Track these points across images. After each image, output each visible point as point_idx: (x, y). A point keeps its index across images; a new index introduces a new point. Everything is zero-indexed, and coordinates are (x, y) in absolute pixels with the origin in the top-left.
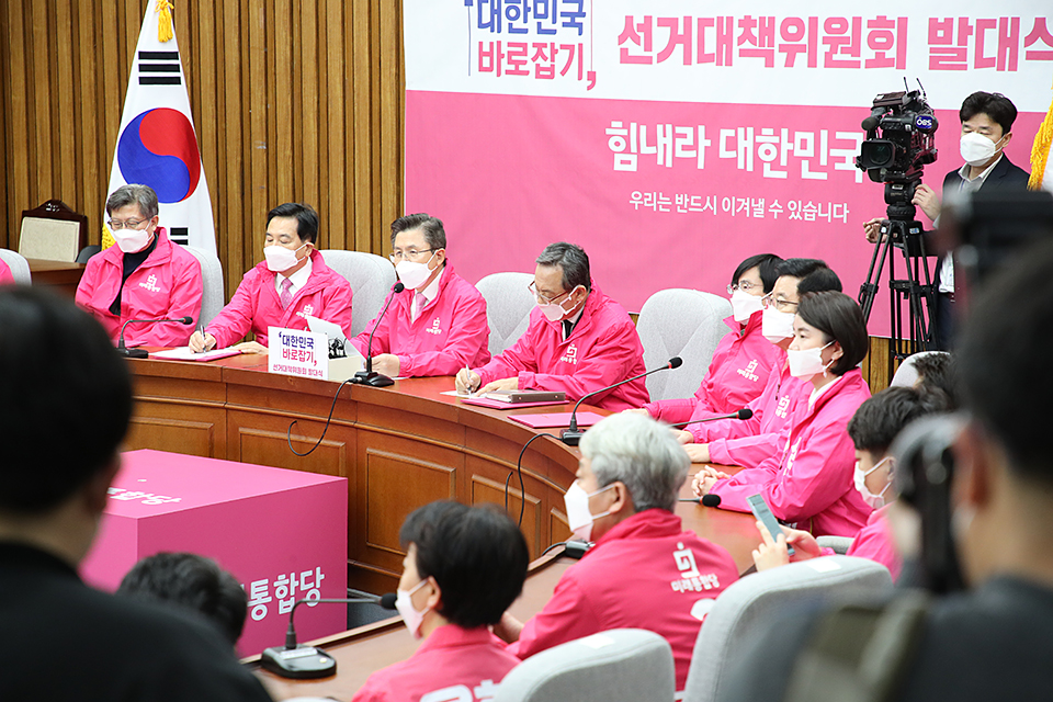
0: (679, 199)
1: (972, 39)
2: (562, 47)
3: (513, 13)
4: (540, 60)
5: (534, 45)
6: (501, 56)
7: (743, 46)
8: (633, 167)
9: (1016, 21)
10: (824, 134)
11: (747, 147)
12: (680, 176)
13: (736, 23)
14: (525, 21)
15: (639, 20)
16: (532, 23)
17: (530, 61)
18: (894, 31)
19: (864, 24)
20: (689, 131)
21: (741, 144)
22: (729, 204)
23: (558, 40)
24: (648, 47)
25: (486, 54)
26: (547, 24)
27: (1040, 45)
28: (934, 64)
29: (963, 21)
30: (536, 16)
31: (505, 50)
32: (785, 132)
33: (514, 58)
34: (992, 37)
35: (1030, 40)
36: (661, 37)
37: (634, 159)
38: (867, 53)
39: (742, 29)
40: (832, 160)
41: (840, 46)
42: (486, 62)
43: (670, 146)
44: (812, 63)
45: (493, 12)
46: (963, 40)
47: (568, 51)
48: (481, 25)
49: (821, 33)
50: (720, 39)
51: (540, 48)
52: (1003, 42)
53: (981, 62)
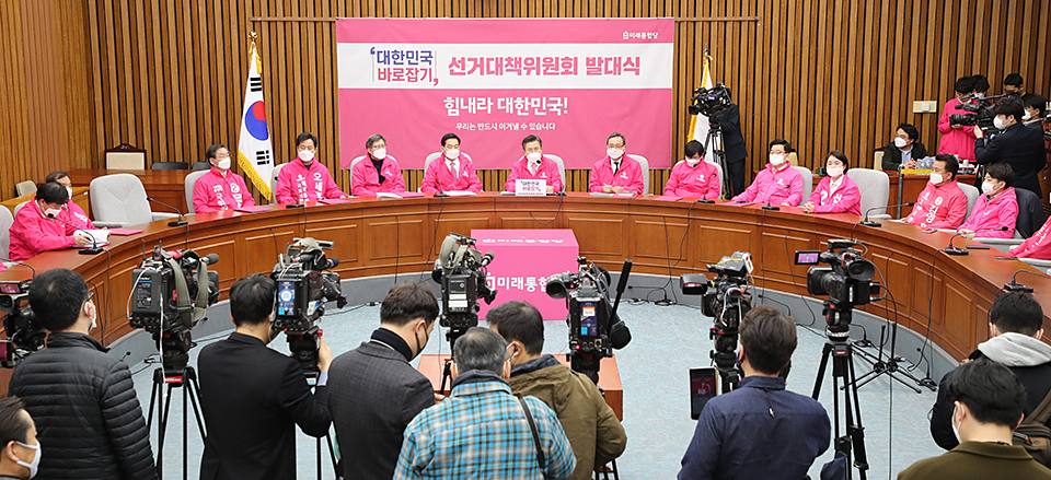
0: (479, 125)
1: (603, 65)
2: (421, 70)
3: (396, 57)
4: (410, 75)
5: (407, 69)
6: (390, 73)
7: (507, 68)
8: (457, 114)
9: (620, 58)
10: (544, 99)
11: (509, 105)
12: (480, 116)
13: (504, 60)
14: (402, 60)
15: (458, 59)
16: (406, 60)
17: (404, 74)
18: (572, 62)
19: (560, 60)
20: (484, 100)
21: (508, 103)
22: (502, 126)
23: (419, 67)
24: (463, 69)
25: (382, 73)
26: (412, 61)
27: (629, 66)
28: (588, 73)
29: (600, 58)
30: (408, 58)
31: (392, 71)
32: (527, 99)
33: (397, 74)
34: (611, 64)
35: (625, 65)
36: (469, 65)
37: (458, 111)
38: (561, 70)
39: (507, 62)
40: (548, 108)
41: (550, 67)
42: (382, 76)
43: (473, 106)
44: (538, 73)
45: (385, 56)
46: (600, 65)
47: (424, 71)
48: (379, 61)
49: (542, 63)
50: (497, 66)
51: (410, 70)
52: (615, 65)
53: (607, 72)
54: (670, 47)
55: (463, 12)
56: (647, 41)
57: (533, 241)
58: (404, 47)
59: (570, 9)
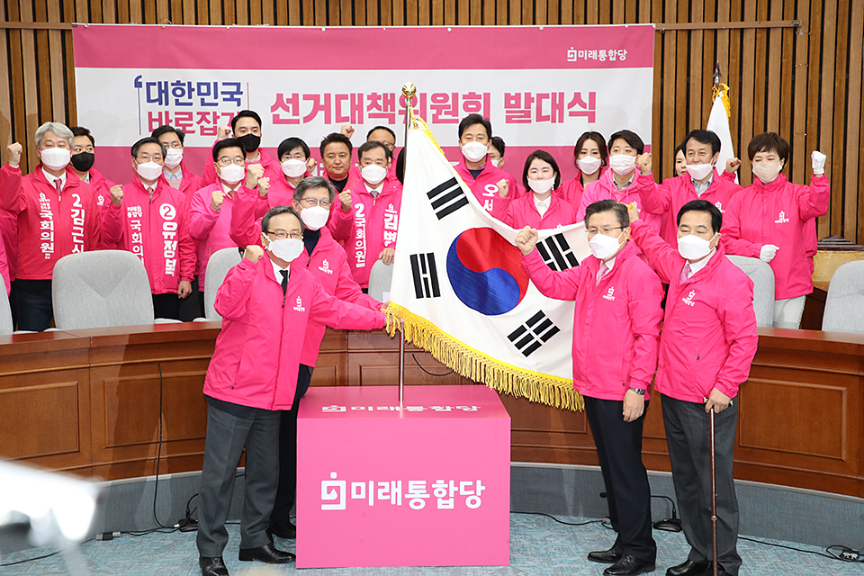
1: (534, 105)
2: (223, 114)
3: (179, 92)
4: (204, 123)
5: (198, 113)
6: (168, 121)
7: (371, 112)
9: (562, 95)
13: (365, 98)
14: (190, 97)
15: (288, 96)
16: (196, 99)
17: (195, 124)
18: (482, 101)
19: (460, 97)
23: (219, 109)
24: (296, 113)
25: (155, 120)
26: (208, 99)
27: (577, 108)
28: (509, 120)
29: (528, 95)
30: (199, 94)
31: (172, 117)
33: (181, 122)
34: (547, 104)
35: (570, 105)
36: (306, 107)
39: (370, 101)
41: (444, 110)
45: (160, 91)
46: (528, 105)
47: (229, 117)
48: (149, 100)
49: (429, 102)
50: (353, 108)
51: (203, 115)
52: (554, 106)
53: (540, 118)
54: (646, 75)
55: (294, 15)
56: (608, 64)
57: (420, 409)
58: (195, 75)
59: (476, 11)
